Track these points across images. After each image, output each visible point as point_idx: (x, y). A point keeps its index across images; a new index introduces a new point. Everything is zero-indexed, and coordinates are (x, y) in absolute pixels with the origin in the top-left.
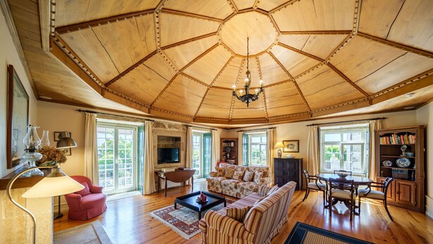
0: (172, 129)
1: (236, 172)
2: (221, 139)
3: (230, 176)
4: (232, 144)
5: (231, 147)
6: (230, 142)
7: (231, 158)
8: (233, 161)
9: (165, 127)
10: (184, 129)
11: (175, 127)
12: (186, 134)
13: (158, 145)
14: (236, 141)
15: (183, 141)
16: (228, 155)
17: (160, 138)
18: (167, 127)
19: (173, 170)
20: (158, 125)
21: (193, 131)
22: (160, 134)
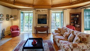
0: (43, 11)
1: (66, 33)
2: (70, 14)
3: (62, 34)
4: (78, 16)
5: (77, 18)
6: (77, 15)
7: (77, 23)
8: (78, 25)
9: (40, 11)
10: (48, 11)
11: (44, 11)
12: (49, 13)
13: (38, 18)
14: (80, 14)
15: (48, 16)
16: (75, 22)
17: (38, 15)
18: (41, 11)
19: (40, 27)
20: (37, 11)
21: (52, 11)
22: (38, 14)
